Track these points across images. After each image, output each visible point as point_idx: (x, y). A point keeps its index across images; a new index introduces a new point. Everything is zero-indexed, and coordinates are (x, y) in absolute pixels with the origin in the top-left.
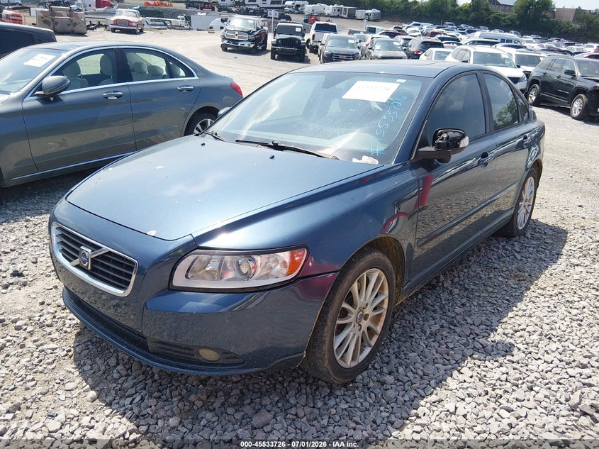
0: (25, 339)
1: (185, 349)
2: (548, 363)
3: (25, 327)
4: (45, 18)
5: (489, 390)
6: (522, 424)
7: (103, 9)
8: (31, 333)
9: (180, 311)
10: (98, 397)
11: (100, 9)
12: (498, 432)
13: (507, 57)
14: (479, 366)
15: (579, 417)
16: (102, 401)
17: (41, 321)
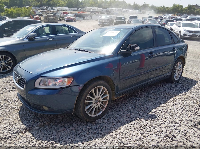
0: (9, 105)
1: (39, 106)
2: (164, 121)
3: (10, 102)
4: (46, 18)
5: (139, 128)
6: (145, 139)
7: (65, 15)
8: (11, 103)
9: (36, 94)
10: (21, 120)
11: (64, 15)
12: (135, 140)
13: (195, 24)
14: (139, 120)
15: (167, 139)
16: (21, 121)
17: (15, 100)
